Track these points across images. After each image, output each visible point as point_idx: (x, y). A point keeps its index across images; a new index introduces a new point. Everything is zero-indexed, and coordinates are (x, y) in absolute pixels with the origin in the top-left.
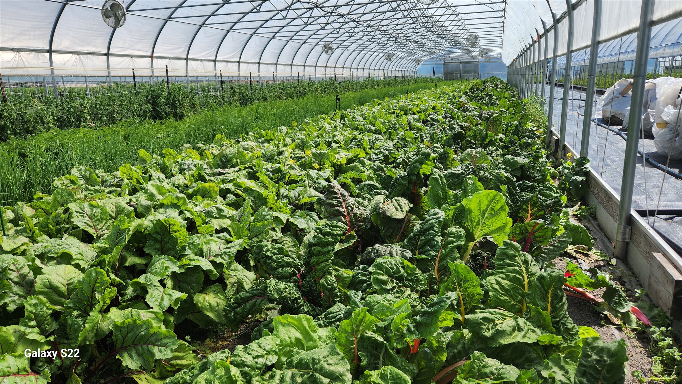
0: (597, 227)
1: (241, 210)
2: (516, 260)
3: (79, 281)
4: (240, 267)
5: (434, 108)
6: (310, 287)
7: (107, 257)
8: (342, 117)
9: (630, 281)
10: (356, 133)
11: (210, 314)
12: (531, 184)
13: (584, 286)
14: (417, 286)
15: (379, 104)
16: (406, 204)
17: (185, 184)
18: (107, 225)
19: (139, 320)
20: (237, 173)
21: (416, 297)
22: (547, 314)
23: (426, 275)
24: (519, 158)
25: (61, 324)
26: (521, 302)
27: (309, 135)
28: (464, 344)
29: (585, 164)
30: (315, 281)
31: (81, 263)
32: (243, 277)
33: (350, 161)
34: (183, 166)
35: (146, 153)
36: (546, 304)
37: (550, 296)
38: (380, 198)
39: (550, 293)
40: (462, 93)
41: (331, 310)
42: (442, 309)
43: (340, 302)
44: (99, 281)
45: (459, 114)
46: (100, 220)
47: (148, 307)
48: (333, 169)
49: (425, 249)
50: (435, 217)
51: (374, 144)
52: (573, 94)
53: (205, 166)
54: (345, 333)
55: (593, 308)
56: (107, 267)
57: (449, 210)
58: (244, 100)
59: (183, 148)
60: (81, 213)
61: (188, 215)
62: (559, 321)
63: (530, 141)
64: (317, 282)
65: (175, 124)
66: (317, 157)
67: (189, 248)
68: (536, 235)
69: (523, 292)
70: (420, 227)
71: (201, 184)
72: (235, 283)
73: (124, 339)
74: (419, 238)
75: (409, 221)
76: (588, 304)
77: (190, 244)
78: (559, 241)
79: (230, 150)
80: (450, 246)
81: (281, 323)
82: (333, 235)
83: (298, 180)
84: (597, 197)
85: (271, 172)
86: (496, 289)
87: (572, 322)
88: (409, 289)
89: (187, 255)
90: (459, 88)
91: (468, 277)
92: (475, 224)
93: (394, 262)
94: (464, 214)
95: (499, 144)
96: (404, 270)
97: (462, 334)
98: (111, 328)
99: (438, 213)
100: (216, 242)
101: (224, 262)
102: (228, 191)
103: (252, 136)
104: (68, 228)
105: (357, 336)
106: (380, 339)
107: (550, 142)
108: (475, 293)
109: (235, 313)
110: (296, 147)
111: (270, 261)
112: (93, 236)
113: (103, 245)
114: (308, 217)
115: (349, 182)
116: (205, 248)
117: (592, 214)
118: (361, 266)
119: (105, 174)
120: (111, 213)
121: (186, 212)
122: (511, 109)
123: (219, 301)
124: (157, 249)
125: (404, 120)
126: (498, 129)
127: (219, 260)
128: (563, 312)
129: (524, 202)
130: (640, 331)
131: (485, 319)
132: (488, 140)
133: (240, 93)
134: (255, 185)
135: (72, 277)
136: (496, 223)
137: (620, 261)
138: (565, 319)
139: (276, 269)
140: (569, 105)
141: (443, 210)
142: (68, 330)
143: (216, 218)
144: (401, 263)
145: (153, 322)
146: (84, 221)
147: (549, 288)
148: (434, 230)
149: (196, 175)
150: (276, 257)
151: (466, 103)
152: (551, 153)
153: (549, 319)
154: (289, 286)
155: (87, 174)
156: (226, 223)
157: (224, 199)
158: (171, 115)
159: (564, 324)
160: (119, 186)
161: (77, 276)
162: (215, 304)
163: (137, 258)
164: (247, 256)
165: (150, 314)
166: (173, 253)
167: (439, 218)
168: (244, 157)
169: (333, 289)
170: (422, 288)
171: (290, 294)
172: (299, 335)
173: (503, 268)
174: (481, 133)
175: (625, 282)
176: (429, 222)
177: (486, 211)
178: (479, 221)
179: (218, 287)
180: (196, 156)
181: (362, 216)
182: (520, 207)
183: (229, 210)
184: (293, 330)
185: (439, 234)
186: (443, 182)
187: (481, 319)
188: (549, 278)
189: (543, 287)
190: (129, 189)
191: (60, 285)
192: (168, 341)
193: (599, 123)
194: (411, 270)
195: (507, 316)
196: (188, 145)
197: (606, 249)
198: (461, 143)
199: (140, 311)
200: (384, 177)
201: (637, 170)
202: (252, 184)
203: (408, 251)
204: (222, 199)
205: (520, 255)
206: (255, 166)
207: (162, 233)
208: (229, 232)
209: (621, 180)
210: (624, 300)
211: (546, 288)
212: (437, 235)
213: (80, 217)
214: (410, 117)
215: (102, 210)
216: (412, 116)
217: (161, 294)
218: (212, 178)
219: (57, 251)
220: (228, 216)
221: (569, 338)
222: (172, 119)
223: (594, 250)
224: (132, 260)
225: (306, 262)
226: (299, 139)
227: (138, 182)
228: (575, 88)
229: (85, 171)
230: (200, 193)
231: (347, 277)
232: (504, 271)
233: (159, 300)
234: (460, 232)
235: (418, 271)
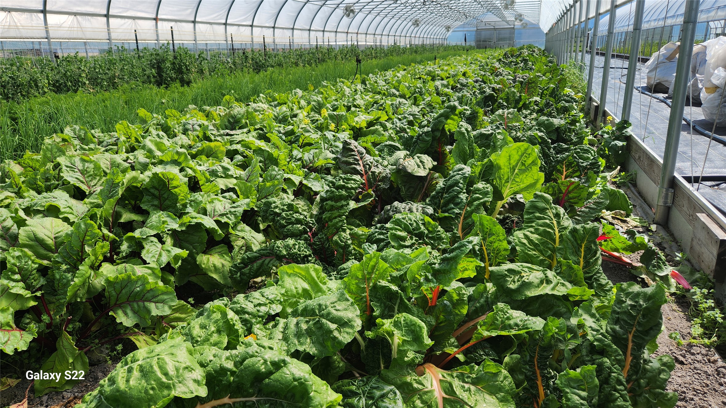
0: (637, 194)
1: (249, 170)
2: (547, 213)
3: (67, 234)
4: (248, 228)
5: (464, 74)
6: (322, 244)
7: (98, 211)
8: (363, 82)
9: (671, 247)
10: (378, 97)
11: (215, 276)
12: (567, 146)
13: (621, 251)
14: (439, 245)
15: (405, 70)
16: (429, 162)
17: (189, 145)
18: (101, 182)
19: (134, 275)
20: (246, 135)
21: (437, 255)
22: (579, 269)
23: (449, 234)
24: (554, 119)
25: (49, 280)
26: (551, 257)
27: (326, 98)
28: (487, 298)
29: (626, 128)
30: (328, 239)
31: (70, 216)
32: (250, 238)
33: (370, 124)
34: (186, 126)
35: (146, 112)
36: (578, 259)
37: (582, 250)
38: (401, 154)
39: (583, 247)
40: (495, 60)
41: (344, 266)
42: (463, 254)
43: (355, 259)
44: (88, 233)
45: (491, 78)
46: (94, 176)
47: (145, 262)
48: (352, 132)
49: (449, 207)
50: (460, 172)
51: (397, 108)
52: (614, 62)
53: (211, 127)
54: (356, 279)
55: (630, 272)
56: (99, 221)
57: (476, 166)
58: (257, 66)
59: (188, 109)
60: (72, 168)
61: (190, 172)
62: (592, 276)
63: (567, 105)
64: (330, 240)
65: (181, 89)
66: (334, 119)
67: (191, 206)
68: (570, 196)
69: (554, 247)
70: (444, 184)
71: (206, 144)
72: (243, 246)
73: (118, 295)
74: (442, 195)
75: (433, 179)
76: (624, 269)
77: (191, 201)
78: (595, 203)
79: (239, 109)
80: (476, 203)
81: (287, 273)
82: (347, 189)
83: (313, 142)
84: (638, 163)
85: (284, 134)
86: (524, 244)
87: (606, 278)
88: (429, 246)
89: (188, 213)
90: (492, 55)
91: (494, 230)
92: (503, 181)
93: (414, 218)
94: (492, 170)
95: (534, 108)
96: (425, 227)
97: (486, 287)
98: (103, 283)
99: (464, 168)
100: (220, 201)
101: (230, 222)
102: (236, 152)
103: (263, 98)
104: (58, 185)
105: (369, 284)
106: (394, 288)
107: (589, 109)
108: (502, 248)
109: (242, 274)
110: (312, 110)
111: (279, 218)
112: (85, 192)
113: (96, 201)
114: (323, 180)
115: (369, 145)
116: (209, 208)
117: (632, 180)
118: (379, 225)
119: (101, 134)
120: (105, 169)
121: (188, 169)
122: (548, 74)
123: (224, 262)
124: (156, 206)
125: (431, 86)
126: (533, 92)
127: (224, 220)
128: (596, 267)
129: (558, 162)
130: (679, 295)
131: (510, 271)
132: (521, 103)
133: (253, 59)
134: (265, 146)
135: (59, 230)
136: (527, 180)
137: (660, 227)
138: (599, 275)
139: (286, 226)
140: (610, 73)
141: (469, 165)
142: (56, 285)
143: (222, 177)
144: (422, 220)
145: (149, 277)
146: (74, 176)
147: (582, 241)
148: (459, 187)
149: (201, 136)
150: (285, 214)
151: (499, 68)
152: (590, 121)
153: (581, 274)
154: (299, 243)
155: (82, 133)
156: (231, 183)
157: (232, 161)
158: (177, 81)
159: (597, 280)
160: (116, 144)
161: (65, 229)
162: (220, 266)
163: (133, 214)
164: (257, 220)
165: (146, 269)
166: (173, 210)
167: (464, 174)
168: (254, 118)
169: (347, 246)
170: (444, 246)
171: (299, 251)
172: (307, 286)
173: (532, 222)
174: (514, 96)
175: (665, 248)
176: (453, 178)
177: (517, 166)
178: (508, 179)
179: (223, 248)
180: (202, 118)
181: (381, 175)
182: (554, 168)
183: (237, 171)
184: (300, 280)
185: (465, 191)
186: (470, 137)
187: (506, 271)
188: (583, 231)
189: (576, 240)
190: (126, 147)
191: (46, 238)
192: (165, 297)
193: (643, 91)
194: (432, 227)
195: (535, 270)
196: (194, 106)
197: (646, 215)
198: (493, 106)
199: (134, 266)
200: (407, 138)
201: (681, 137)
202: (262, 144)
203: (429, 207)
204: (230, 160)
205: (551, 208)
206: (266, 127)
207: (160, 188)
208: (235, 192)
209: (664, 147)
210: (664, 263)
211: (579, 242)
212: (461, 192)
213: (71, 172)
214: (438, 83)
215: (95, 165)
216: (441, 81)
217: (159, 250)
218: (219, 138)
219: (43, 204)
220: (235, 176)
221: (603, 294)
222: (178, 84)
223: (632, 216)
224: (127, 217)
225: (318, 218)
226: (315, 101)
227: (137, 140)
228: (618, 56)
229: (79, 131)
230: (205, 153)
231: (363, 235)
232: (533, 224)
233: (157, 256)
234: (487, 188)
235: (439, 228)
